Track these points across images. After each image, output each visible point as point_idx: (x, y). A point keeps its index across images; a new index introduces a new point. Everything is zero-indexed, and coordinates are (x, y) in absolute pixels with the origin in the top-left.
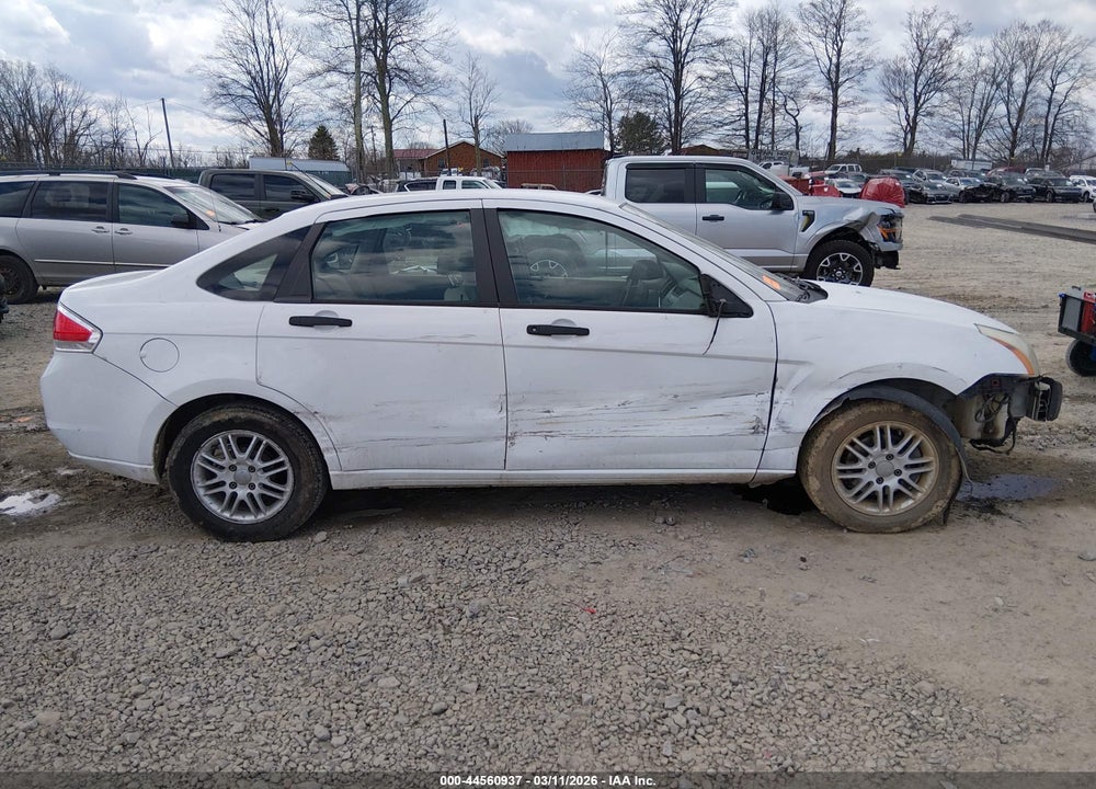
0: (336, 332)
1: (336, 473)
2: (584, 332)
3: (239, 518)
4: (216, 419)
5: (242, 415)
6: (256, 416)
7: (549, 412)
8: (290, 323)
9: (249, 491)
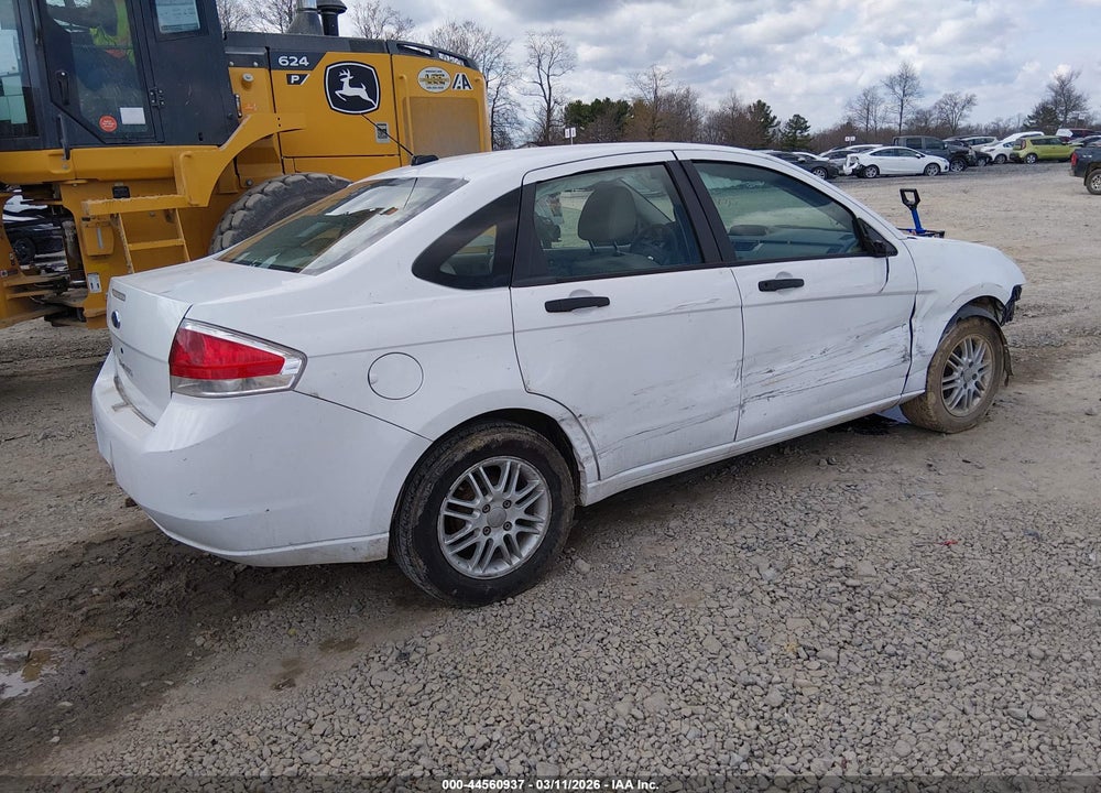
0: (595, 314)
1: (594, 484)
2: (798, 283)
3: (491, 571)
4: (470, 448)
5: (499, 437)
6: (513, 435)
7: (771, 371)
8: (548, 311)
9: (505, 533)
